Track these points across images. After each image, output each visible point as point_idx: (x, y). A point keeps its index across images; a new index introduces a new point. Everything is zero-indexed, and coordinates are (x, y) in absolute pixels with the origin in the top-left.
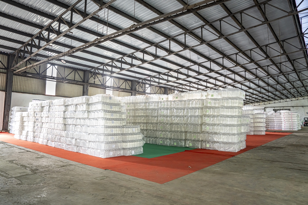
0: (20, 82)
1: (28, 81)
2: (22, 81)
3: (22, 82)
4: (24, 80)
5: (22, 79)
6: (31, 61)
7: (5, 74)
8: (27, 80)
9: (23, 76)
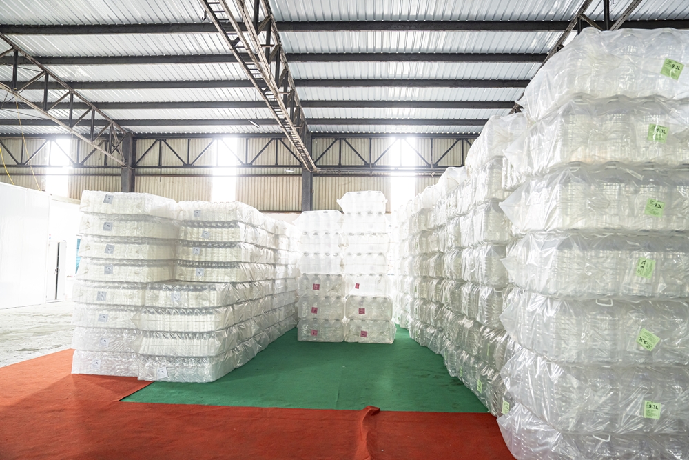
0: (333, 188)
1: (350, 184)
2: (337, 185)
3: (337, 190)
4: (340, 184)
5: (337, 181)
6: (350, 139)
7: (301, 178)
8: (347, 182)
9: (326, 175)
